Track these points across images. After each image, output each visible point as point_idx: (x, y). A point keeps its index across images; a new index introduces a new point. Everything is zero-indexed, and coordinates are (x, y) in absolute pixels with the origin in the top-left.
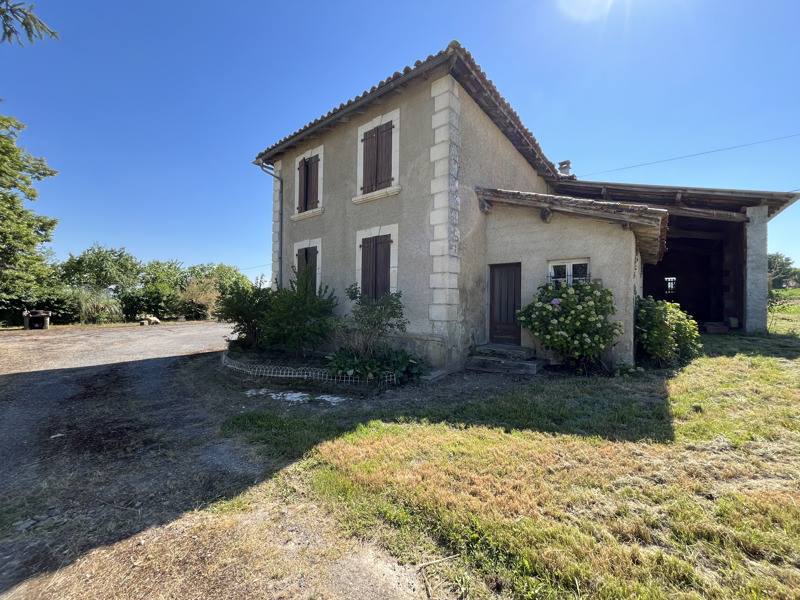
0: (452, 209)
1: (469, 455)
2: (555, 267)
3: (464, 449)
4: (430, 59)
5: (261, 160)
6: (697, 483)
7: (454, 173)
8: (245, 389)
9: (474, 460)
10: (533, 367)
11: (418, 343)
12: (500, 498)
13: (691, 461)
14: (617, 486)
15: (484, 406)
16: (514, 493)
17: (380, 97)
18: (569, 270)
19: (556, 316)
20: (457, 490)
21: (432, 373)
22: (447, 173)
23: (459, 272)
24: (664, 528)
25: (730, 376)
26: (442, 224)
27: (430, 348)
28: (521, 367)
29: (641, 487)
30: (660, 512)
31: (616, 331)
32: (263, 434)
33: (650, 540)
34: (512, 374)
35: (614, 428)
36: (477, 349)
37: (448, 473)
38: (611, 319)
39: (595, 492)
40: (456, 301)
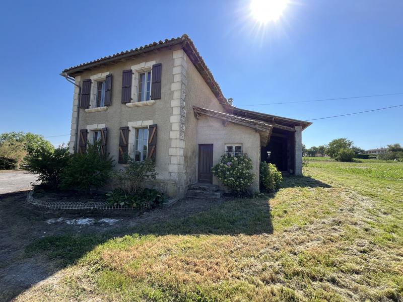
0: (182, 116)
1: (192, 248)
2: (228, 147)
3: (189, 245)
4: (173, 40)
5: (66, 74)
6: (290, 248)
7: (183, 98)
8: (46, 219)
9: (195, 250)
10: (218, 195)
11: (162, 184)
12: (210, 271)
13: (287, 238)
14: (261, 254)
15: (198, 218)
16: (216, 267)
17: (145, 53)
18: (234, 149)
19: (229, 170)
20: (188, 271)
21: (169, 201)
22: (179, 97)
23: (184, 147)
24: (281, 273)
25: (293, 196)
26: (177, 123)
27: (168, 187)
28: (213, 195)
29: (270, 254)
30: (279, 265)
31: (254, 177)
32: (60, 251)
33: (276, 281)
34: (209, 199)
35: (256, 224)
36: (192, 186)
37: (182, 261)
38: (251, 171)
39: (252, 260)
40: (182, 162)
